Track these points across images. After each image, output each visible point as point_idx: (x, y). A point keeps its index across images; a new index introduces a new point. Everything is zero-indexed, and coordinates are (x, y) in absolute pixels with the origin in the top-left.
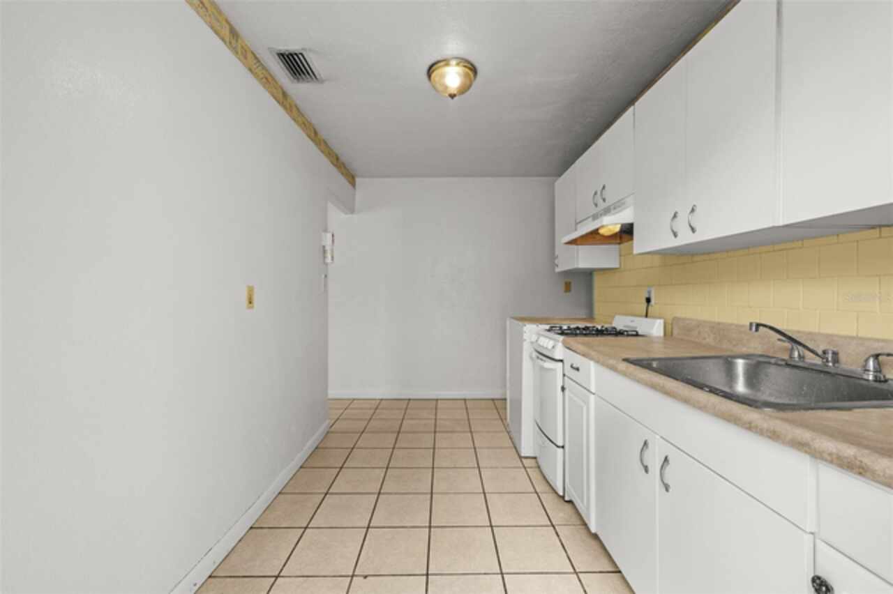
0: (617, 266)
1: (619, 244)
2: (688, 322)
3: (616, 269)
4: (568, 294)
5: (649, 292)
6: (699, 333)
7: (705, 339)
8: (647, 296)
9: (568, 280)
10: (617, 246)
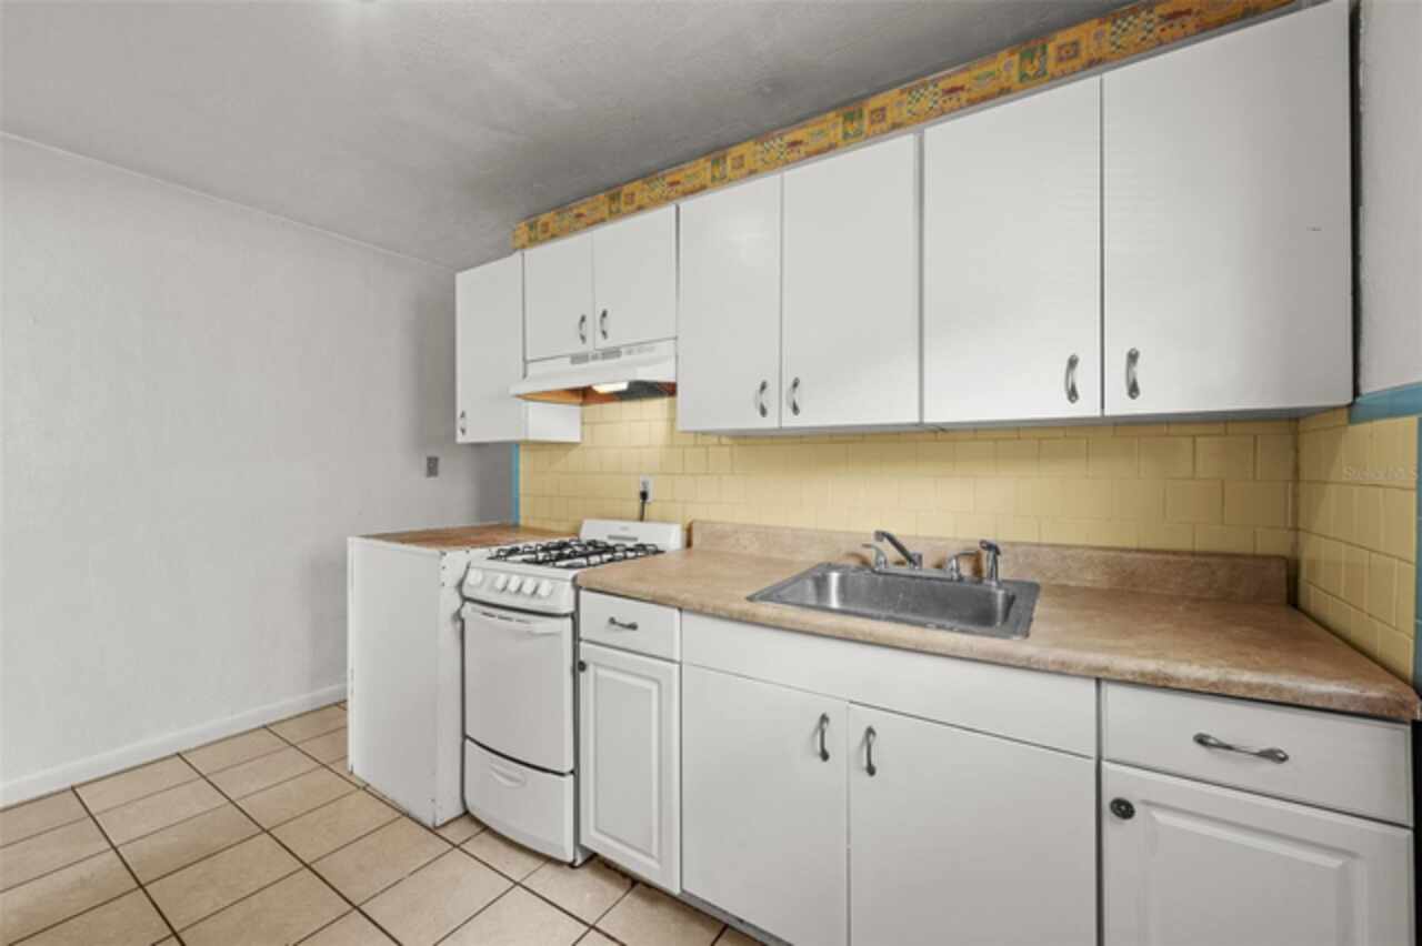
0: (577, 439)
1: (581, 404)
2: (719, 527)
3: (573, 445)
4: (432, 479)
5: (644, 484)
6: (738, 540)
7: (745, 548)
8: (642, 489)
9: (433, 453)
10: (578, 408)
